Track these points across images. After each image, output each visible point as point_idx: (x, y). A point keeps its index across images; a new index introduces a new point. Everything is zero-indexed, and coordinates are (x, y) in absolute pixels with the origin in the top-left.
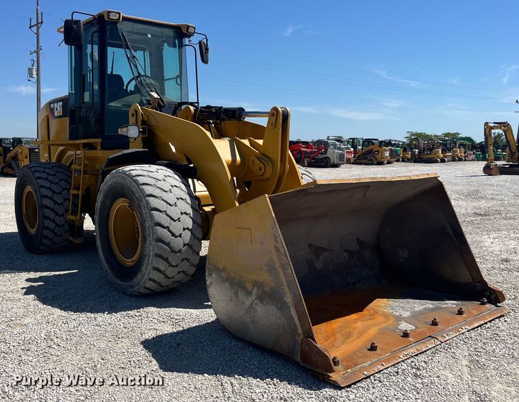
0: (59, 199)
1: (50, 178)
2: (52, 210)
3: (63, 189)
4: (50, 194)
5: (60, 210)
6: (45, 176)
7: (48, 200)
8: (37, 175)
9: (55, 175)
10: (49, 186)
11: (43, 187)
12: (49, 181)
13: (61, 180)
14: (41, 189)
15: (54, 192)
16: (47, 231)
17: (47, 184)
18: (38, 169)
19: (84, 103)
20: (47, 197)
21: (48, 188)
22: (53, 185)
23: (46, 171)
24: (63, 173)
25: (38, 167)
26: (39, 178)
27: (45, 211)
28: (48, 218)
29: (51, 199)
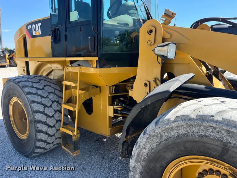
0: (50, 112)
1: (40, 92)
2: (45, 123)
3: (53, 102)
4: (41, 108)
5: (51, 122)
6: (34, 91)
7: (41, 115)
8: (27, 90)
9: (43, 89)
10: (39, 100)
11: (34, 102)
12: (39, 95)
13: (49, 93)
14: (33, 105)
15: (45, 106)
16: (41, 143)
17: (38, 99)
18: (27, 84)
19: (70, 22)
20: (38, 112)
21: (39, 103)
22: (43, 99)
23: (35, 85)
24: (50, 86)
25: (26, 81)
26: (29, 93)
27: (39, 125)
28: (41, 132)
29: (43, 113)
